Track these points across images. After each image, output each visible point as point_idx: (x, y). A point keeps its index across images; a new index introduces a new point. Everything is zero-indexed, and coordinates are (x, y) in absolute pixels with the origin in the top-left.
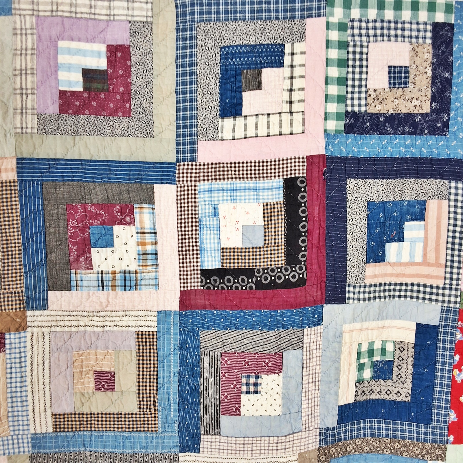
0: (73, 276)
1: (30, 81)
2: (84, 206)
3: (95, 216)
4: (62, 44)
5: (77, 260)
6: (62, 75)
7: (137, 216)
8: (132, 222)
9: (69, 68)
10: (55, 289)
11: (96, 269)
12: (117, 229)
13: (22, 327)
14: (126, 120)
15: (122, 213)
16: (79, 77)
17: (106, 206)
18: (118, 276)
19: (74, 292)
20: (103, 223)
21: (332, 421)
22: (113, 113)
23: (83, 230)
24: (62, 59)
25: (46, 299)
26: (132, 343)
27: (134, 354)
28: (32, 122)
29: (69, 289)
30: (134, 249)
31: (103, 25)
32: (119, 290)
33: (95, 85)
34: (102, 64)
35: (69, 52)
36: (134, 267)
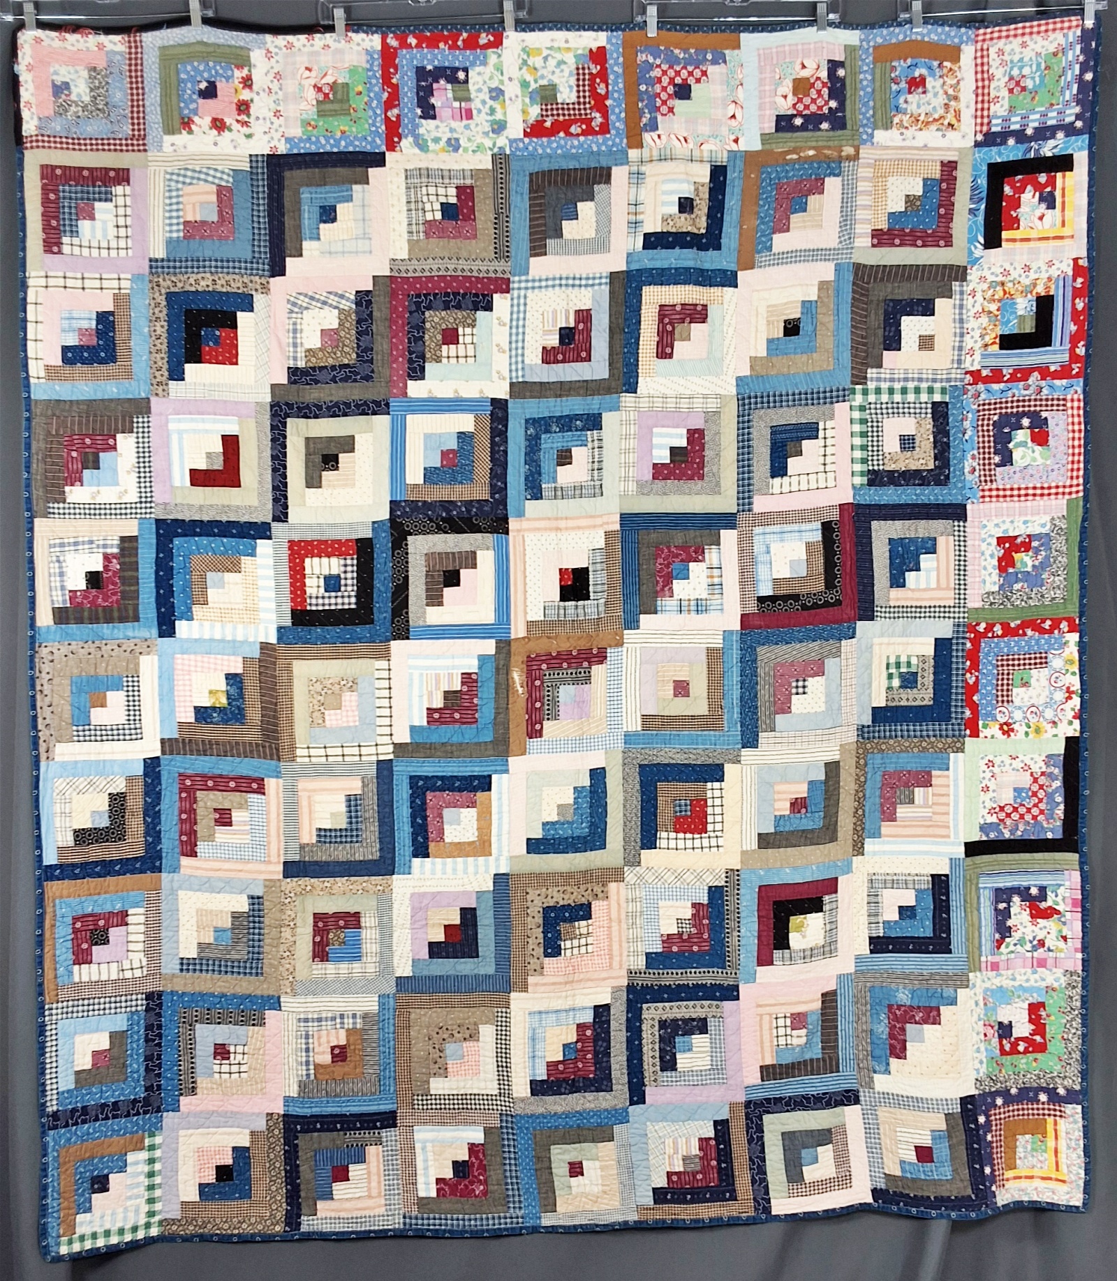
0: (659, 603)
1: (632, 458)
2: (669, 548)
3: (677, 556)
4: (655, 430)
5: (662, 590)
6: (655, 452)
7: (707, 555)
8: (703, 560)
9: (661, 447)
10: (645, 613)
11: (676, 597)
12: (692, 565)
13: (620, 644)
14: (700, 482)
15: (696, 552)
16: (668, 453)
17: (684, 548)
18: (693, 603)
19: (659, 616)
20: (682, 561)
21: (867, 719)
22: (691, 478)
23: (668, 566)
24: (655, 441)
25: (638, 621)
26: (703, 657)
27: (705, 666)
28: (632, 487)
29: (656, 612)
30: (705, 581)
31: (684, 415)
32: (693, 614)
33: (678, 458)
34: (683, 443)
35: (661, 435)
36: (704, 596)
